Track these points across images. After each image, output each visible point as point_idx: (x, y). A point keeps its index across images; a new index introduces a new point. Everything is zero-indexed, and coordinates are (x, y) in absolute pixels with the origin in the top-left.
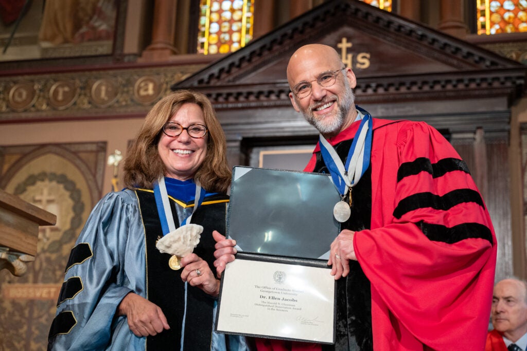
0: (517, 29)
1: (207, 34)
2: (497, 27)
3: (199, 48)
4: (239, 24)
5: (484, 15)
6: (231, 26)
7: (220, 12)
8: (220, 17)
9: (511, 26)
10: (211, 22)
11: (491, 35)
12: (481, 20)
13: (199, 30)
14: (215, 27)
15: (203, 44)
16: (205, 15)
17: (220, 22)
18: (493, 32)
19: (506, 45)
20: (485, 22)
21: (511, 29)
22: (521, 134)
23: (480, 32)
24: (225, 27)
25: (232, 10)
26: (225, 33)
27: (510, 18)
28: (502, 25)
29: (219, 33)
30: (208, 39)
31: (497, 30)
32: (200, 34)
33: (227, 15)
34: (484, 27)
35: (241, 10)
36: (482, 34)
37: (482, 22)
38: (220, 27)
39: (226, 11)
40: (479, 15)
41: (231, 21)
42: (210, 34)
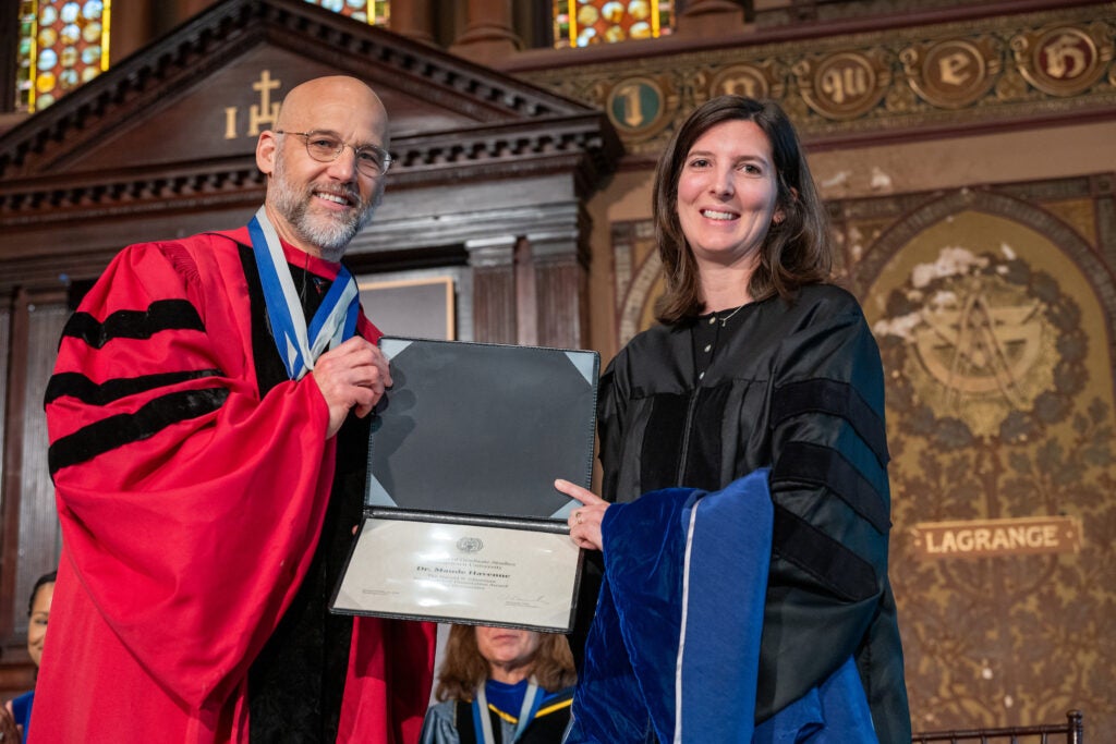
0: (628, 34)
1: (33, 73)
2: (590, 33)
3: (18, 103)
4: (96, 49)
5: (565, 12)
6: (80, 56)
7: (58, 25)
8: (59, 37)
9: (617, 30)
10: (40, 49)
11: (578, 47)
12: (561, 19)
13: (17, 66)
14: (48, 58)
15: (26, 92)
16: (29, 35)
17: (57, 47)
18: (583, 42)
19: (584, 70)
20: (568, 23)
21: (617, 35)
22: (613, 245)
23: (559, 45)
24: (68, 57)
25: (82, 23)
26: (68, 68)
27: (614, 14)
28: (600, 28)
29: (56, 70)
30: (35, 84)
31: (591, 40)
32: (20, 73)
33: (72, 32)
34: (565, 34)
35: (99, 20)
36: (563, 49)
37: (561, 25)
38: (59, 58)
39: (69, 24)
40: (556, 9)
41: (80, 44)
42: (39, 72)
